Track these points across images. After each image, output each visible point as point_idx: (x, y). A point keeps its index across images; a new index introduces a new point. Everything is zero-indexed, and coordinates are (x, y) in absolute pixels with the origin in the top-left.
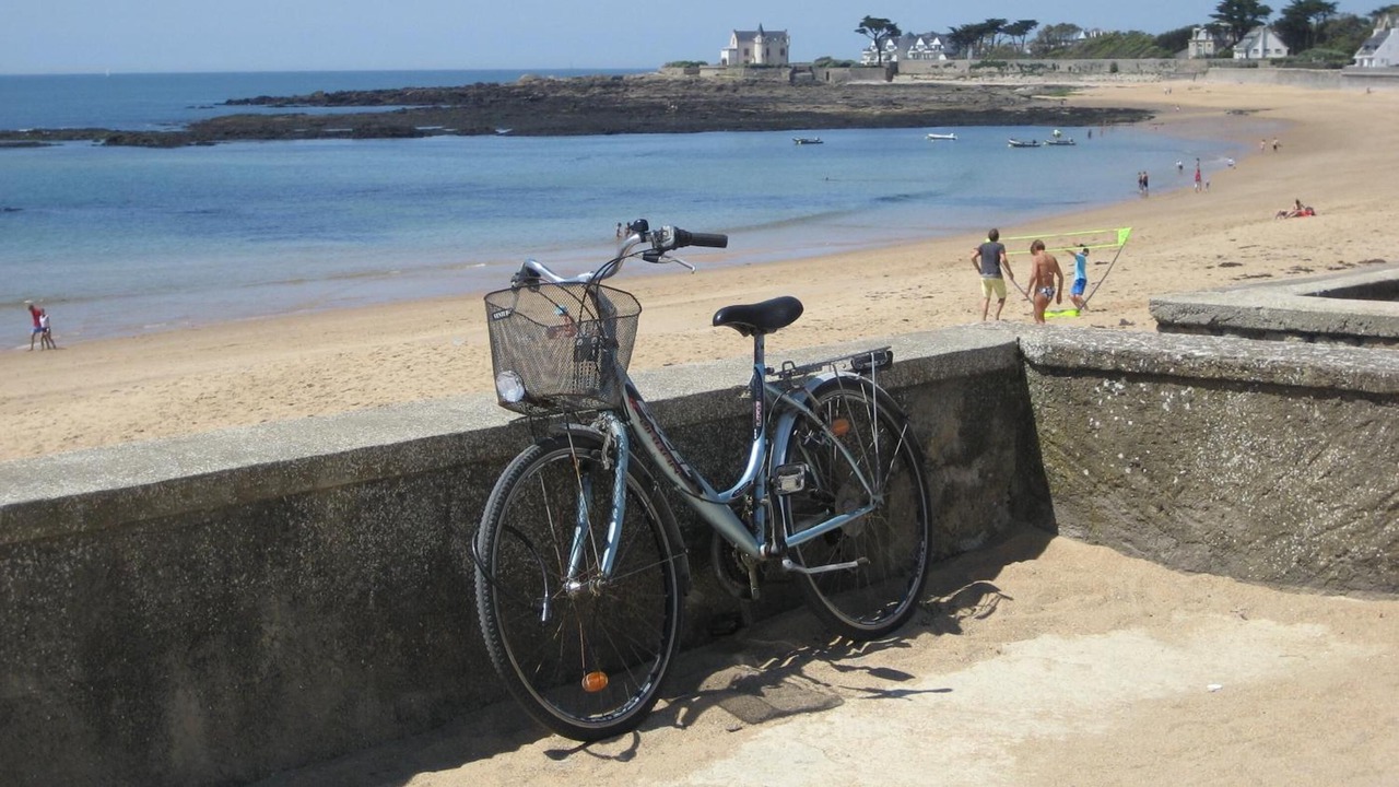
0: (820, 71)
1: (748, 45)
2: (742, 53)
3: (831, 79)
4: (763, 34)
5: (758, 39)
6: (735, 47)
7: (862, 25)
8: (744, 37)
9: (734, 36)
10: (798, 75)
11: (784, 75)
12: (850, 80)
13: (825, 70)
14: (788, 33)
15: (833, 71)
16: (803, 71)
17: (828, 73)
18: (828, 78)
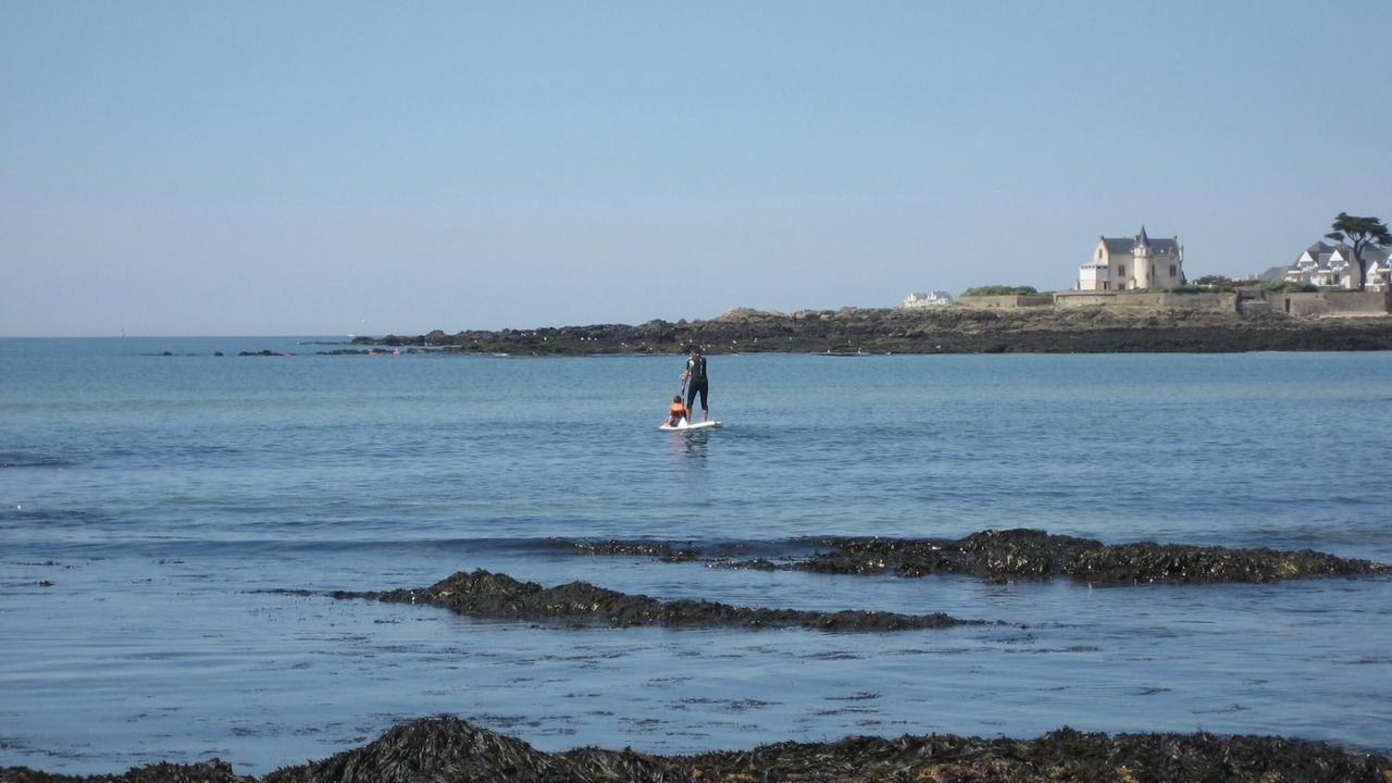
0: (1276, 296)
1: (1121, 260)
2: (1115, 271)
3: (1292, 310)
4: (1147, 242)
5: (1139, 251)
6: (1105, 261)
7: (1337, 226)
8: (1118, 247)
9: (1101, 246)
10: (1248, 304)
11: (1223, 303)
12: (1327, 311)
13: (1284, 296)
14: (1180, 243)
15: (1295, 297)
16: (1252, 298)
17: (1288, 301)
18: (1288, 309)
